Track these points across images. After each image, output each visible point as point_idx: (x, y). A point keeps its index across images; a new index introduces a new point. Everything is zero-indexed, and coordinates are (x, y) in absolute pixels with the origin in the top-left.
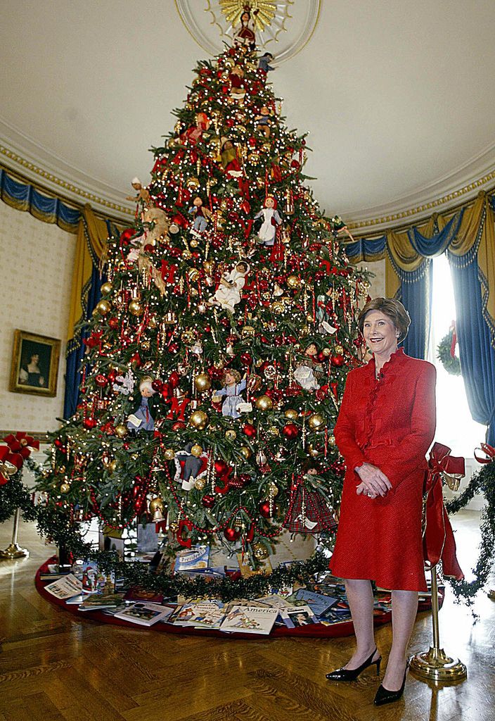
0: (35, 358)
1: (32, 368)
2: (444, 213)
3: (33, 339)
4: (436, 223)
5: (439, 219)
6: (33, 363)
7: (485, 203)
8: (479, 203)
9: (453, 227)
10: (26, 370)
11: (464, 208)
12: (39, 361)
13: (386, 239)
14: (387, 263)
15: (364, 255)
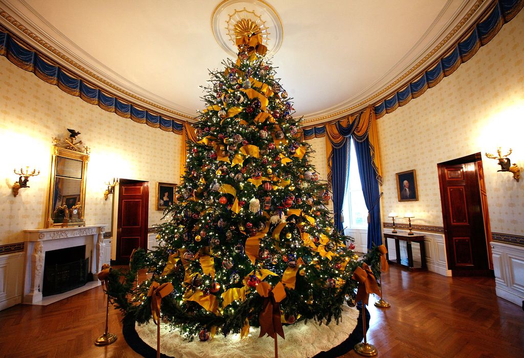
0: (166, 194)
1: (165, 199)
2: (352, 115)
3: (165, 186)
4: (348, 119)
5: (350, 118)
6: (166, 196)
7: (371, 111)
8: (368, 111)
9: (356, 122)
10: (163, 200)
11: (362, 113)
12: (168, 195)
13: (326, 128)
14: (326, 139)
15: (316, 135)
